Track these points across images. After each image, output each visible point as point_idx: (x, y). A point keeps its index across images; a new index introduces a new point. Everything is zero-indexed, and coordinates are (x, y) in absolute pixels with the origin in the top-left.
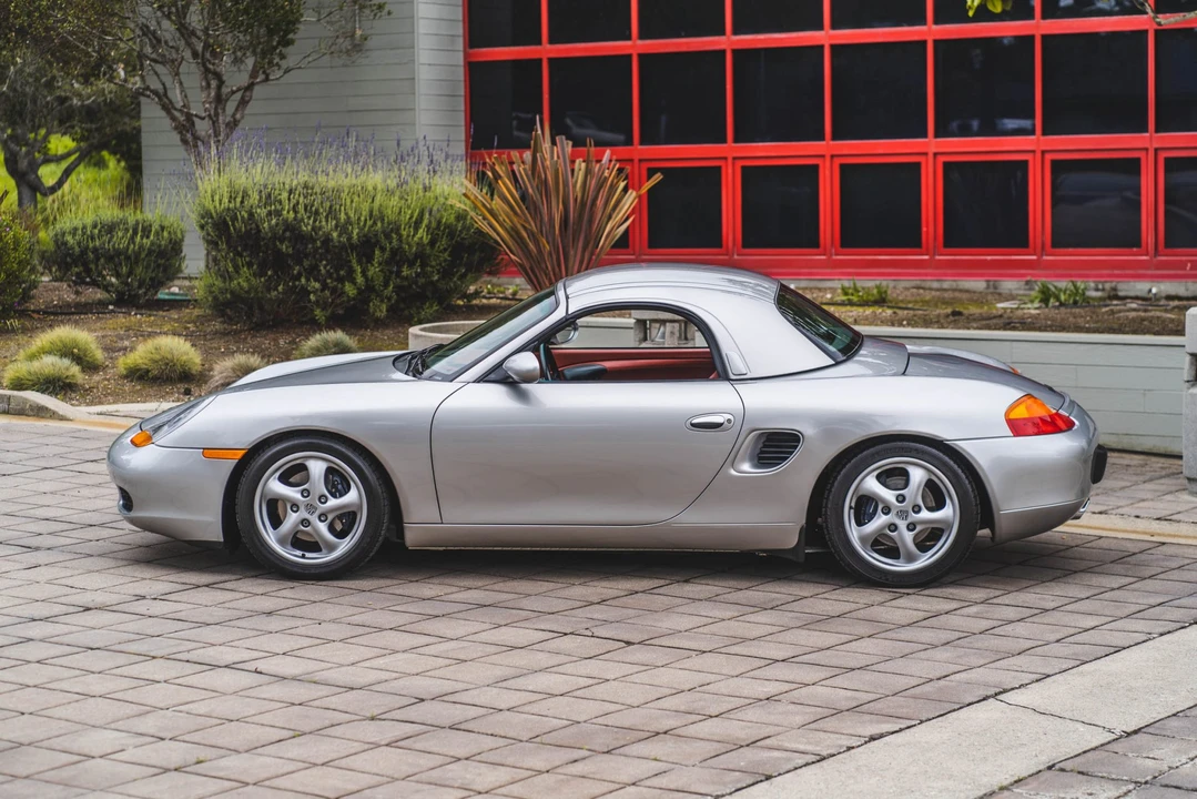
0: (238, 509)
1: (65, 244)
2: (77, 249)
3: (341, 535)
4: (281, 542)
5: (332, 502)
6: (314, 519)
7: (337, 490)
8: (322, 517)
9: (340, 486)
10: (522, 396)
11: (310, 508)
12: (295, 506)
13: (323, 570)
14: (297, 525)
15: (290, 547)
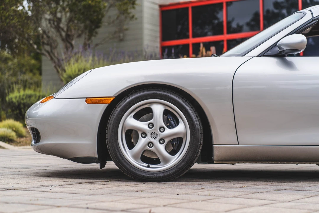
0: (107, 136)
1: (12, 102)
2: (17, 104)
3: (173, 153)
4: (135, 157)
5: (168, 131)
6: (156, 142)
7: (171, 124)
8: (161, 141)
9: (172, 122)
10: (289, 65)
11: (154, 135)
12: (144, 134)
13: (161, 175)
14: (145, 146)
15: (140, 161)
